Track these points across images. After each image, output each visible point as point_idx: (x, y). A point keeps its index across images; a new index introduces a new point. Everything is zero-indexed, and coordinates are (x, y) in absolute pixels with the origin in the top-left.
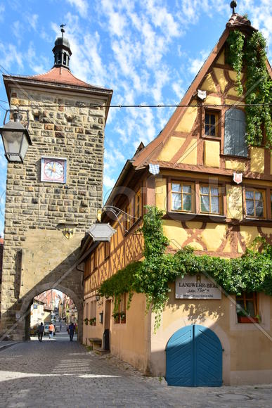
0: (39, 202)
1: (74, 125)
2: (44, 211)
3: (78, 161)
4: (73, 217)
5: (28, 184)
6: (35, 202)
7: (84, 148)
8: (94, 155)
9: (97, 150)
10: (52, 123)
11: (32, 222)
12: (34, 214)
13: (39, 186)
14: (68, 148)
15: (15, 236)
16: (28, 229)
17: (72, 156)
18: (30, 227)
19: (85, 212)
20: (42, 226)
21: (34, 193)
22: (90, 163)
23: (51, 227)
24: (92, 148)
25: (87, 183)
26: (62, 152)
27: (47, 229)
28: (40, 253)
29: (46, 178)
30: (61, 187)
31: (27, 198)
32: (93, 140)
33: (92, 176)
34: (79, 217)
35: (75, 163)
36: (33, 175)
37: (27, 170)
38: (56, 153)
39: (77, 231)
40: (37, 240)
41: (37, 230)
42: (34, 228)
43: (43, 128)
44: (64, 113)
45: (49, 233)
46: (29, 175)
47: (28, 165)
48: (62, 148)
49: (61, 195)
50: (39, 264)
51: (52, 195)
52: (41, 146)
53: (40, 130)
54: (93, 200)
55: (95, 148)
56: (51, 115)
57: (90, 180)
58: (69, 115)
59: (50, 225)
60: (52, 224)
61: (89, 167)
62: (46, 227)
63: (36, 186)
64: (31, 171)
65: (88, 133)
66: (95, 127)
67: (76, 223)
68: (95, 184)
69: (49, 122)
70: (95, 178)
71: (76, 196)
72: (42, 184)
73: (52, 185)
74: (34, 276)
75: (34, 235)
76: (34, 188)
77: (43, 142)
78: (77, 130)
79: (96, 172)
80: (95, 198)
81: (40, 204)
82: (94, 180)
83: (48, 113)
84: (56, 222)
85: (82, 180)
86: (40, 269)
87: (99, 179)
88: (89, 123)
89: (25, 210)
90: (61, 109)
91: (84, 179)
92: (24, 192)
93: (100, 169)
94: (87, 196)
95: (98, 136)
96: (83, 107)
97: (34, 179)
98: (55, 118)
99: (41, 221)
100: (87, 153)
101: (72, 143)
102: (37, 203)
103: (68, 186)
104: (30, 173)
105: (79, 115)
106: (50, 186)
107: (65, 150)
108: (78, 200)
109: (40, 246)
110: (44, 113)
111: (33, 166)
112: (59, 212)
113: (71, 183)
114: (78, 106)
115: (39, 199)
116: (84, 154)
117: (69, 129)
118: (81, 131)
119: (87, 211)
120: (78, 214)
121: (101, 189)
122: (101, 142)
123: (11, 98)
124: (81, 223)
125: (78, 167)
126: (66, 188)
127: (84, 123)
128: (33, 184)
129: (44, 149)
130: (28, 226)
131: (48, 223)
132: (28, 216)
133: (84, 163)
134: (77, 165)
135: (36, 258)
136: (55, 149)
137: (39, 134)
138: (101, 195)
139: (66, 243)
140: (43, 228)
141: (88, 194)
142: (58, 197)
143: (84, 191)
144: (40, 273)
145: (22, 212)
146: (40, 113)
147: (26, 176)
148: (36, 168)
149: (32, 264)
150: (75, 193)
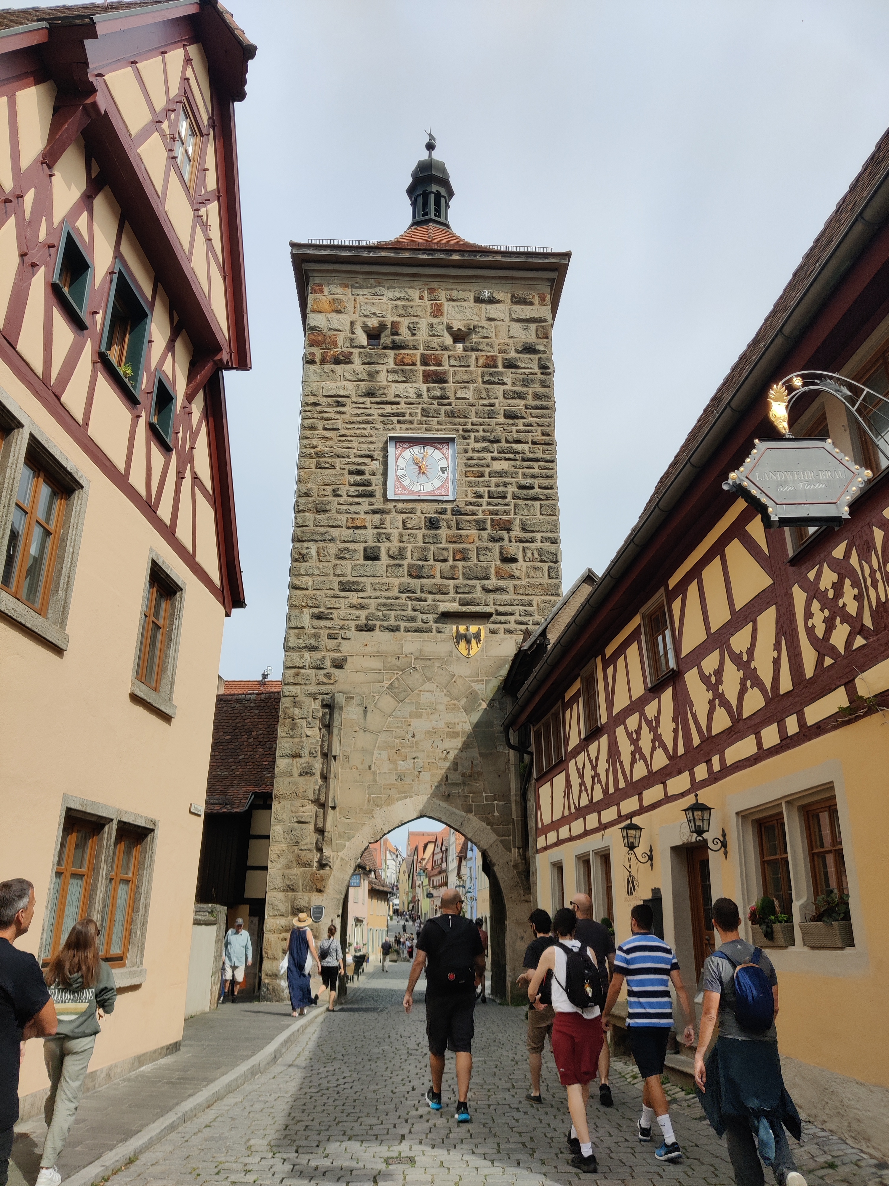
0: (383, 555)
1: (473, 349)
2: (396, 581)
3: (485, 439)
4: (478, 594)
5: (352, 508)
6: (371, 556)
7: (501, 404)
8: (530, 419)
9: (536, 408)
10: (415, 348)
11: (363, 614)
12: (369, 592)
13: (381, 512)
14: (459, 405)
15: (318, 655)
16: (352, 633)
17: (469, 427)
18: (359, 629)
19: (512, 577)
20: (392, 622)
21: (370, 533)
22: (518, 442)
23: (419, 624)
24: (522, 402)
25: (515, 497)
26: (442, 418)
27: (407, 630)
28: (387, 702)
29: (400, 490)
30: (444, 512)
31: (352, 546)
32: (526, 383)
33: (525, 476)
34: (496, 590)
35: (479, 446)
36: (367, 484)
37: (351, 473)
38: (427, 423)
39: (493, 632)
40: (375, 664)
41: (378, 635)
42: (369, 629)
43: (391, 361)
44: (445, 320)
45: (411, 643)
46: (356, 484)
47: (353, 460)
48: (443, 409)
49: (443, 533)
50: (382, 737)
51: (420, 534)
52: (388, 409)
53: (384, 367)
54: (532, 541)
55: (530, 402)
56: (413, 331)
57: (521, 487)
58: (457, 325)
59: (413, 619)
60: (420, 616)
61: (516, 453)
62: (403, 624)
63: (374, 512)
64: (361, 473)
65: (510, 365)
66: (529, 349)
67: (488, 609)
68: (535, 499)
69: (406, 347)
70: (536, 482)
71: (485, 534)
72: (390, 505)
73: (418, 506)
75: (369, 650)
76: (368, 517)
77: (391, 398)
78: (481, 362)
79: (536, 465)
80: (538, 536)
81: (384, 560)
82: (532, 487)
83: (404, 323)
84: (432, 610)
85: (501, 489)
86: (384, 754)
87: (545, 482)
88: (510, 341)
89: (344, 579)
90: (437, 312)
91: (505, 485)
92: (343, 530)
93: (548, 457)
94: (517, 532)
95: (536, 369)
96: (492, 301)
97: (371, 495)
98: (423, 334)
99: (391, 607)
100: (509, 415)
101: (469, 394)
102: (376, 558)
103: (462, 507)
104: (358, 478)
105: (484, 323)
106: (412, 512)
107: (451, 414)
108: (490, 544)
109: (386, 683)
110: (395, 325)
111: (367, 460)
112: (438, 580)
113: (470, 499)
114: (478, 300)
115: (383, 548)
116: (502, 420)
117: (460, 358)
118: (491, 363)
119: (517, 573)
120: (493, 582)
121: (553, 510)
122: (546, 385)
123: (311, 297)
124: (501, 609)
125: (488, 455)
126: (457, 512)
127: (500, 340)
128: (367, 507)
129: (394, 415)
130: (352, 624)
131: (410, 613)
132: (354, 598)
133: (504, 444)
134: (485, 450)
135: (374, 720)
136: (425, 413)
137: (383, 378)
138: (555, 527)
139: (461, 670)
140: (396, 629)
141: (517, 526)
142: (436, 539)
143: (505, 517)
144: (386, 767)
145: (336, 586)
146: (382, 327)
147: (347, 487)
148: (376, 465)
149: (363, 740)
150: (480, 526)
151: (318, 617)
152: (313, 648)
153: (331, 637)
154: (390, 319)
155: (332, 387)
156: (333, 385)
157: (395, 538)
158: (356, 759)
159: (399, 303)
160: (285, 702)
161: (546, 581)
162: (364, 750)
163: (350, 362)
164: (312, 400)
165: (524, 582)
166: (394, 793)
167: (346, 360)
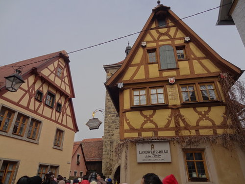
11: (116, 126)
18: (116, 129)
75: (117, 132)
89: (113, 120)
132: (115, 124)
151: (109, 127)
152: (108, 133)
153: (111, 130)
160: (104, 142)
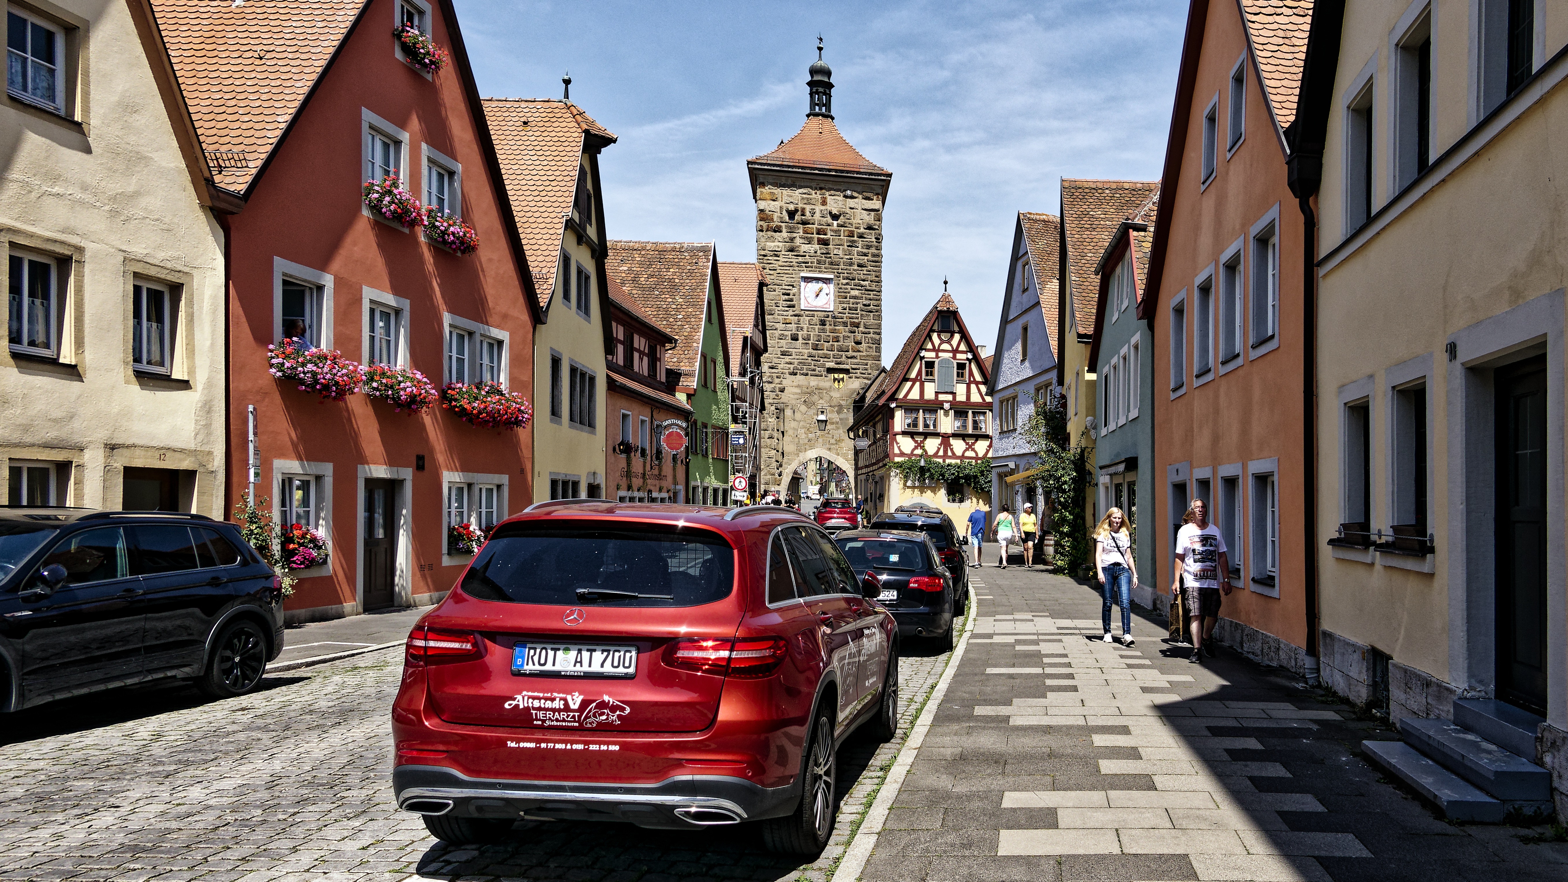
0: (800, 338)
1: (842, 226)
2: (806, 351)
3: (847, 278)
4: (844, 359)
5: (785, 313)
6: (795, 338)
7: (856, 258)
8: (870, 268)
9: (873, 262)
10: (813, 224)
11: (792, 366)
12: (794, 355)
13: (798, 315)
14: (835, 259)
15: (772, 386)
16: (787, 376)
17: (840, 271)
18: (791, 374)
19: (859, 351)
20: (805, 371)
21: (793, 326)
22: (864, 280)
23: (817, 372)
24: (867, 258)
25: (862, 310)
26: (827, 265)
27: (812, 375)
28: (803, 408)
29: (807, 304)
30: (828, 316)
31: (786, 333)
32: (869, 247)
33: (866, 299)
34: (852, 357)
35: (845, 281)
36: (791, 300)
37: (783, 294)
38: (820, 268)
39: (850, 378)
40: (798, 391)
41: (799, 377)
42: (795, 374)
43: (801, 231)
44: (829, 208)
45: (813, 382)
47: (784, 287)
48: (827, 260)
49: (827, 327)
50: (802, 423)
51: (817, 328)
52: (800, 259)
53: (798, 235)
54: (869, 333)
55: (870, 258)
56: (813, 214)
57: (865, 305)
58: (835, 211)
59: (814, 370)
60: (818, 369)
61: (863, 285)
62: (810, 372)
63: (795, 316)
64: (788, 294)
65: (861, 236)
66: (870, 228)
67: (847, 367)
68: (871, 311)
69: (809, 224)
70: (872, 302)
71: (847, 329)
72: (803, 312)
73: (816, 313)
74: (797, 440)
75: (795, 384)
76: (792, 318)
77: (802, 253)
78: (846, 234)
79: (872, 293)
80: (872, 331)
81: (801, 340)
82: (869, 305)
83: (808, 208)
84: (823, 366)
85: (855, 306)
86: (803, 431)
87: (876, 303)
88: (861, 222)
89: (782, 349)
90: (824, 203)
91: (857, 303)
92: (781, 325)
93: (877, 289)
94: (862, 329)
95: (874, 240)
96: (852, 197)
97: (793, 306)
98: (817, 216)
99: (804, 364)
100: (860, 265)
101: (840, 252)
102: (797, 340)
103: (836, 314)
104: (787, 297)
105: (848, 211)
106: (813, 316)
107: (831, 263)
108: (849, 334)
109: (803, 400)
110: (803, 210)
111: (790, 288)
112: (825, 352)
113: (840, 310)
114: (846, 197)
115: (800, 333)
116: (856, 267)
117: (835, 231)
118: (851, 234)
119: (861, 349)
120: (850, 353)
121: (879, 317)
122: (878, 248)
123: (758, 190)
124: (854, 366)
125: (849, 287)
126: (834, 317)
127: (856, 221)
128: (791, 313)
129: (804, 263)
130: (787, 371)
131: (813, 367)
133: (857, 281)
134: (847, 284)
135: (798, 416)
136: (819, 262)
137: (798, 241)
138: (879, 326)
139: (835, 394)
140: (807, 375)
141: (862, 325)
142: (824, 331)
143: (856, 321)
144: (804, 436)
145: (779, 353)
146: (796, 210)
147: (781, 302)
148: (795, 290)
149: (793, 424)
150: (845, 324)
151: (771, 368)
153: (777, 377)
154: (800, 206)
155: (771, 245)
156: (772, 244)
157: (805, 329)
158: (790, 432)
159: (804, 196)
161: (874, 353)
162: (794, 429)
163: (781, 232)
164: (763, 253)
165: (864, 354)
166: (807, 447)
167: (778, 230)
